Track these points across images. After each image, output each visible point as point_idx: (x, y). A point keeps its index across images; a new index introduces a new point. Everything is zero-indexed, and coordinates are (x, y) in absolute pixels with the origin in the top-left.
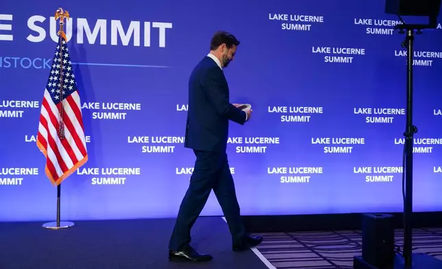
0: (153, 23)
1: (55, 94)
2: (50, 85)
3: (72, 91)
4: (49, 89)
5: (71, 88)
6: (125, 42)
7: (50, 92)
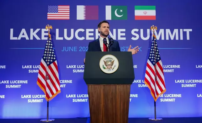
0: (184, 29)
1: (153, 61)
2: (150, 58)
3: (159, 60)
4: (150, 60)
5: (158, 59)
6: (172, 38)
7: (151, 61)
